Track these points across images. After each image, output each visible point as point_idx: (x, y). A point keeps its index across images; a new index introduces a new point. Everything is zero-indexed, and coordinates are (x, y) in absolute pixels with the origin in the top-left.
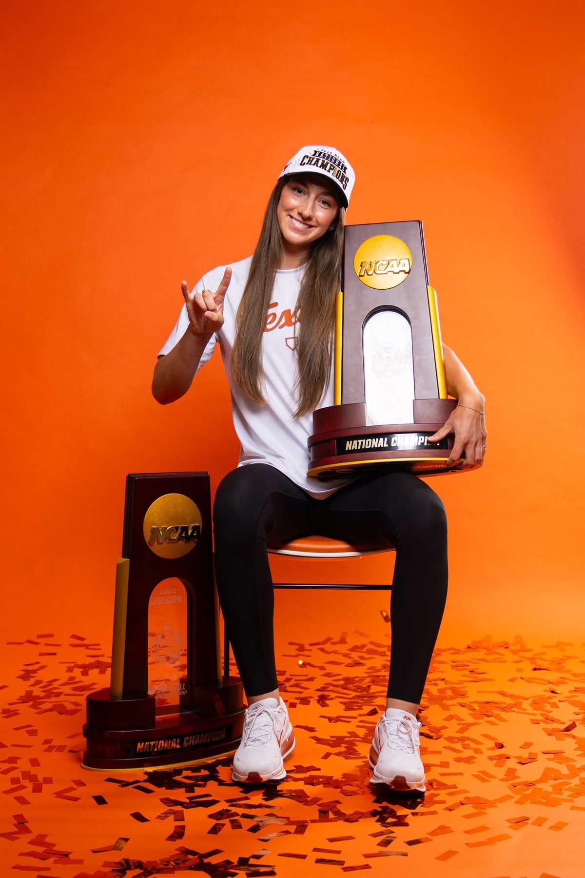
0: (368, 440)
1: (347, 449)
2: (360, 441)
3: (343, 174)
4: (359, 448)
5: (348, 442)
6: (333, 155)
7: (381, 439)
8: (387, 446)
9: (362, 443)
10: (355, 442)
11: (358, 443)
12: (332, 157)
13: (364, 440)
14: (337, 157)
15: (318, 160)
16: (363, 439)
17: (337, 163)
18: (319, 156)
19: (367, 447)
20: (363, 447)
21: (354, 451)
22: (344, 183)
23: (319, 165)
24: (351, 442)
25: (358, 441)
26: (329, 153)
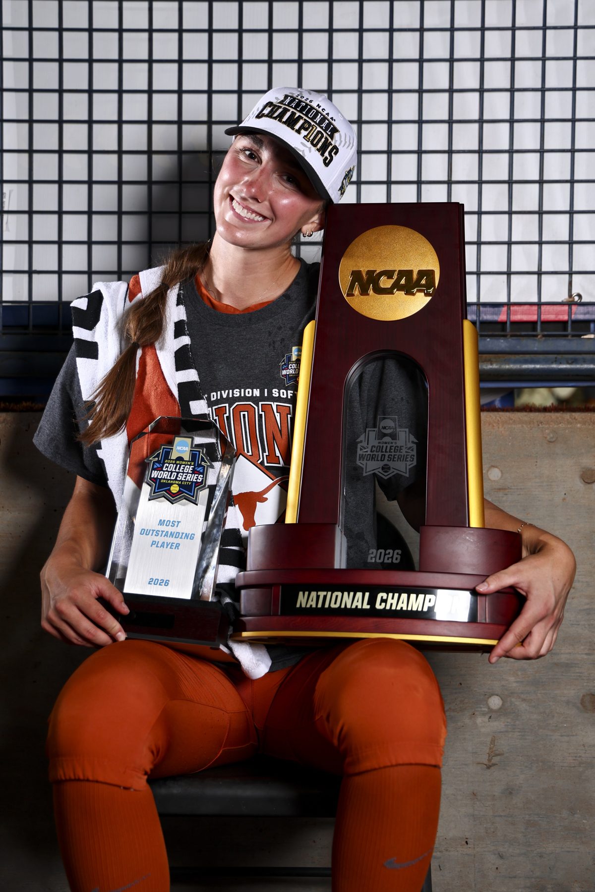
0: (335, 594)
1: (298, 606)
2: (322, 594)
3: (326, 139)
4: (320, 606)
5: (301, 593)
6: (314, 104)
7: (359, 595)
8: (368, 607)
9: (325, 597)
10: (314, 594)
11: (318, 597)
12: (312, 108)
13: (330, 593)
14: (320, 110)
15: (285, 111)
16: (327, 591)
17: (318, 119)
18: (288, 105)
19: (333, 606)
20: (327, 606)
21: (311, 611)
22: (326, 154)
23: (284, 119)
24: (307, 593)
25: (320, 593)
26: (308, 102)
